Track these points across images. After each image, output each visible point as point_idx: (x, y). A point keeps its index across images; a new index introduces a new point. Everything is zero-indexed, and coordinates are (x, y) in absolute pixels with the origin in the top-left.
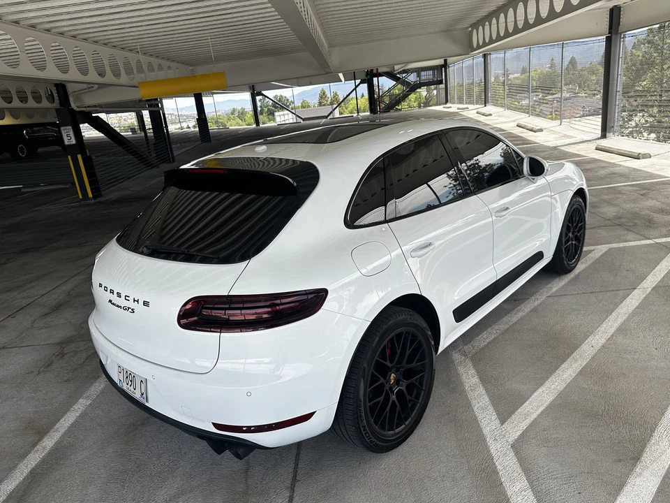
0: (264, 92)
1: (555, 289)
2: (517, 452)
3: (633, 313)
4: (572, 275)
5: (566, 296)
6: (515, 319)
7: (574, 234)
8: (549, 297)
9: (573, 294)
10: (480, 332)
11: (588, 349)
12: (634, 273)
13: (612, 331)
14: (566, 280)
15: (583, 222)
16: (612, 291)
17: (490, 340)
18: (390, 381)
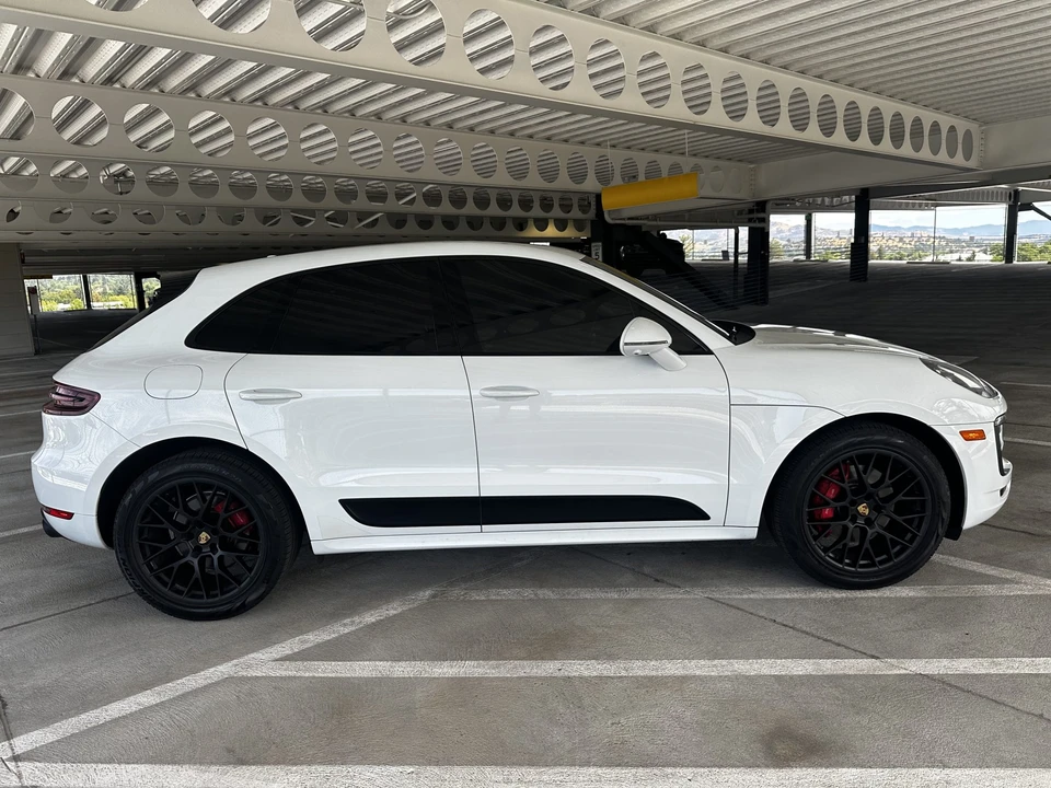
0: (1036, 204)
1: (752, 596)
2: (217, 683)
3: (747, 677)
4: (844, 595)
5: (734, 611)
6: (588, 596)
7: (879, 512)
8: (711, 599)
9: (751, 614)
10: (513, 587)
11: (549, 668)
12: (964, 643)
13: (640, 673)
14: (813, 595)
15: (928, 497)
16: (826, 640)
17: (499, 598)
18: (198, 539)
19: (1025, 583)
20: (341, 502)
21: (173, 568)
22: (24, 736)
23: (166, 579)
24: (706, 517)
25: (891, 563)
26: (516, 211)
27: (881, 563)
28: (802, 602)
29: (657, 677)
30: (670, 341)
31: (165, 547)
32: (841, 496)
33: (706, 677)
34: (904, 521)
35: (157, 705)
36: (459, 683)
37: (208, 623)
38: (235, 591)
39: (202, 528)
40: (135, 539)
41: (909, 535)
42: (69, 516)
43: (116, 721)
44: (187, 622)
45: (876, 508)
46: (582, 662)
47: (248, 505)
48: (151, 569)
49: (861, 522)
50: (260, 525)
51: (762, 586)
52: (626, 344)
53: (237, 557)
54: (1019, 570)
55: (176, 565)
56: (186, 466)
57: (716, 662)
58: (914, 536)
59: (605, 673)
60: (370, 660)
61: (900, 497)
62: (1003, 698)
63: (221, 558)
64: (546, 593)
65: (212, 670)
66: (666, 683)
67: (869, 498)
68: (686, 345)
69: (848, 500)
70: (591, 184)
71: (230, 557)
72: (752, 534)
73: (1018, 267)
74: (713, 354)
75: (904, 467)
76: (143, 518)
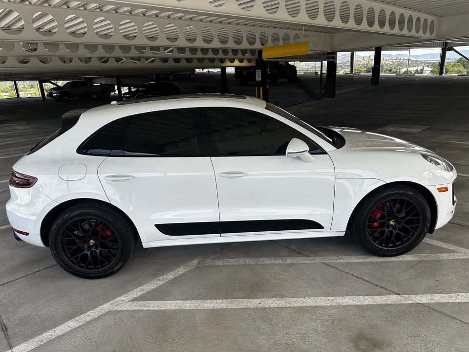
0: (454, 48)
1: (342, 261)
2: (104, 315)
3: (343, 306)
4: (382, 260)
5: (334, 270)
6: (268, 262)
7: (399, 224)
8: (324, 263)
9: (342, 271)
10: (235, 258)
11: (254, 303)
12: (436, 286)
13: (296, 305)
14: (368, 260)
15: (421, 217)
16: (376, 285)
17: (229, 264)
18: (89, 243)
19: (460, 252)
20: (155, 225)
21: (78, 257)
22: (18, 347)
23: (75, 261)
24: (322, 228)
25: (403, 245)
26: (221, 55)
27: (399, 245)
28: (363, 264)
29: (303, 307)
30: (308, 149)
31: (74, 248)
32: (383, 217)
33: (325, 306)
34: (410, 227)
35: (78, 327)
36: (215, 312)
37: (96, 280)
38: (109, 266)
39: (91, 238)
40: (60, 245)
41: (411, 233)
42: (27, 234)
43: (60, 337)
44: (86, 280)
45: (397, 222)
46: (269, 299)
47: (112, 228)
48: (68, 257)
49: (391, 228)
50: (118, 237)
51: (346, 255)
52: (289, 153)
53: (108, 251)
54: (456, 245)
55: (80, 255)
56: (82, 211)
57: (329, 298)
58: (414, 234)
59: (281, 305)
60: (173, 300)
61: (409, 217)
62: (455, 316)
63: (100, 252)
64: (249, 261)
65: (101, 307)
66: (308, 310)
67: (395, 218)
68: (315, 149)
69: (386, 219)
70: (257, 46)
71: (104, 251)
72: (343, 234)
73: (445, 77)
74: (327, 154)
75: (412, 204)
76: (63, 235)
